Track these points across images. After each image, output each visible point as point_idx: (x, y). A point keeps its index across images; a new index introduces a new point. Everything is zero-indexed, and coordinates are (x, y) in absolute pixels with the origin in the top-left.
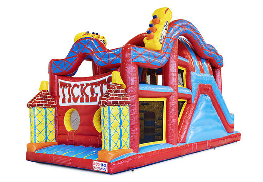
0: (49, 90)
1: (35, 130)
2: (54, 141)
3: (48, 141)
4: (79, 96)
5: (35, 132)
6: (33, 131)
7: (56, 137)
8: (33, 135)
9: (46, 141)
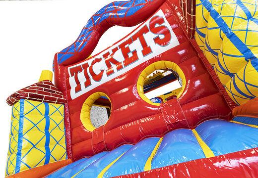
0: (53, 83)
1: (20, 141)
2: (64, 159)
3: (52, 161)
4: (102, 71)
5: (20, 147)
6: (15, 145)
7: (67, 149)
8: (14, 155)
9: (47, 162)
